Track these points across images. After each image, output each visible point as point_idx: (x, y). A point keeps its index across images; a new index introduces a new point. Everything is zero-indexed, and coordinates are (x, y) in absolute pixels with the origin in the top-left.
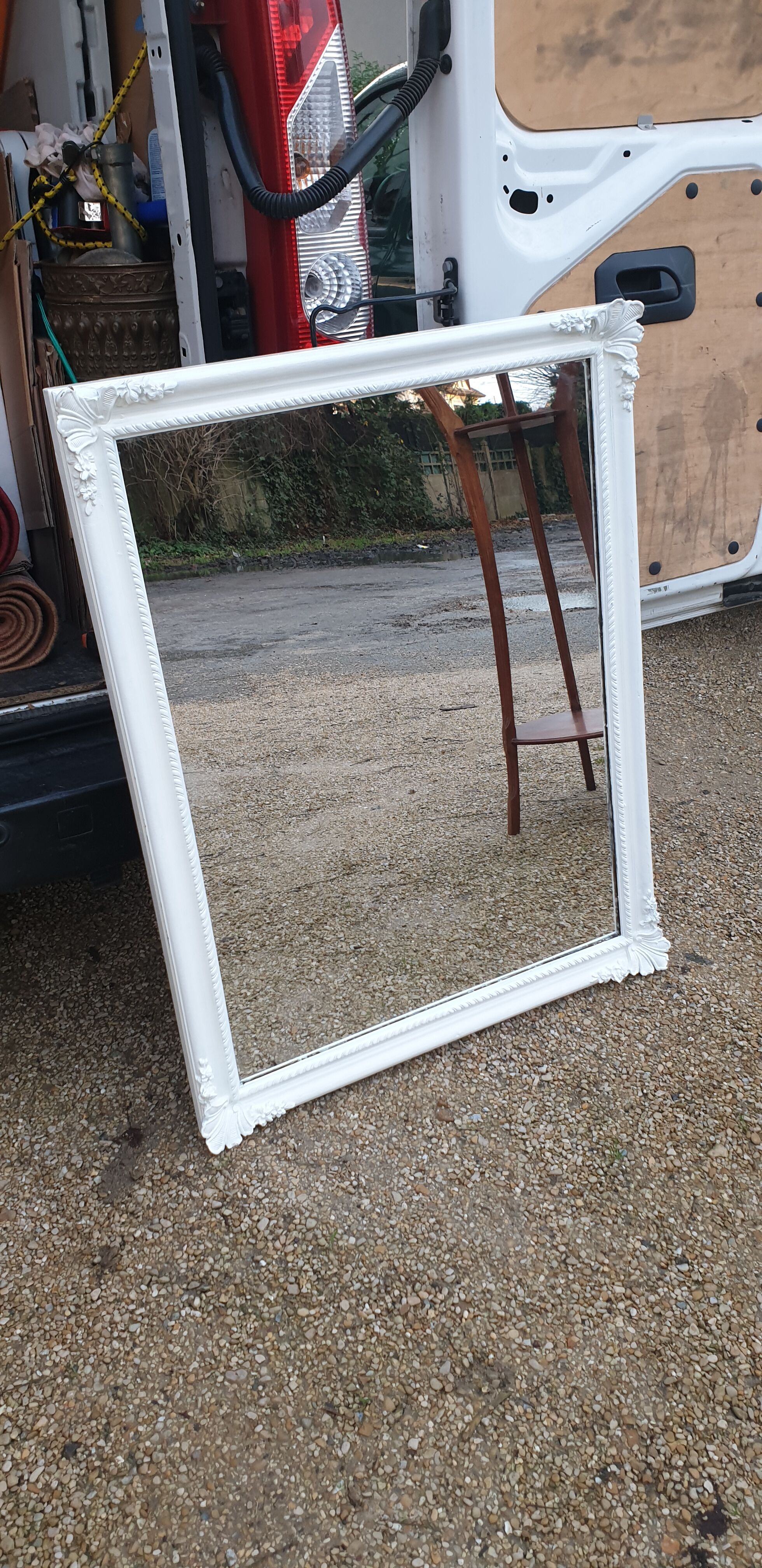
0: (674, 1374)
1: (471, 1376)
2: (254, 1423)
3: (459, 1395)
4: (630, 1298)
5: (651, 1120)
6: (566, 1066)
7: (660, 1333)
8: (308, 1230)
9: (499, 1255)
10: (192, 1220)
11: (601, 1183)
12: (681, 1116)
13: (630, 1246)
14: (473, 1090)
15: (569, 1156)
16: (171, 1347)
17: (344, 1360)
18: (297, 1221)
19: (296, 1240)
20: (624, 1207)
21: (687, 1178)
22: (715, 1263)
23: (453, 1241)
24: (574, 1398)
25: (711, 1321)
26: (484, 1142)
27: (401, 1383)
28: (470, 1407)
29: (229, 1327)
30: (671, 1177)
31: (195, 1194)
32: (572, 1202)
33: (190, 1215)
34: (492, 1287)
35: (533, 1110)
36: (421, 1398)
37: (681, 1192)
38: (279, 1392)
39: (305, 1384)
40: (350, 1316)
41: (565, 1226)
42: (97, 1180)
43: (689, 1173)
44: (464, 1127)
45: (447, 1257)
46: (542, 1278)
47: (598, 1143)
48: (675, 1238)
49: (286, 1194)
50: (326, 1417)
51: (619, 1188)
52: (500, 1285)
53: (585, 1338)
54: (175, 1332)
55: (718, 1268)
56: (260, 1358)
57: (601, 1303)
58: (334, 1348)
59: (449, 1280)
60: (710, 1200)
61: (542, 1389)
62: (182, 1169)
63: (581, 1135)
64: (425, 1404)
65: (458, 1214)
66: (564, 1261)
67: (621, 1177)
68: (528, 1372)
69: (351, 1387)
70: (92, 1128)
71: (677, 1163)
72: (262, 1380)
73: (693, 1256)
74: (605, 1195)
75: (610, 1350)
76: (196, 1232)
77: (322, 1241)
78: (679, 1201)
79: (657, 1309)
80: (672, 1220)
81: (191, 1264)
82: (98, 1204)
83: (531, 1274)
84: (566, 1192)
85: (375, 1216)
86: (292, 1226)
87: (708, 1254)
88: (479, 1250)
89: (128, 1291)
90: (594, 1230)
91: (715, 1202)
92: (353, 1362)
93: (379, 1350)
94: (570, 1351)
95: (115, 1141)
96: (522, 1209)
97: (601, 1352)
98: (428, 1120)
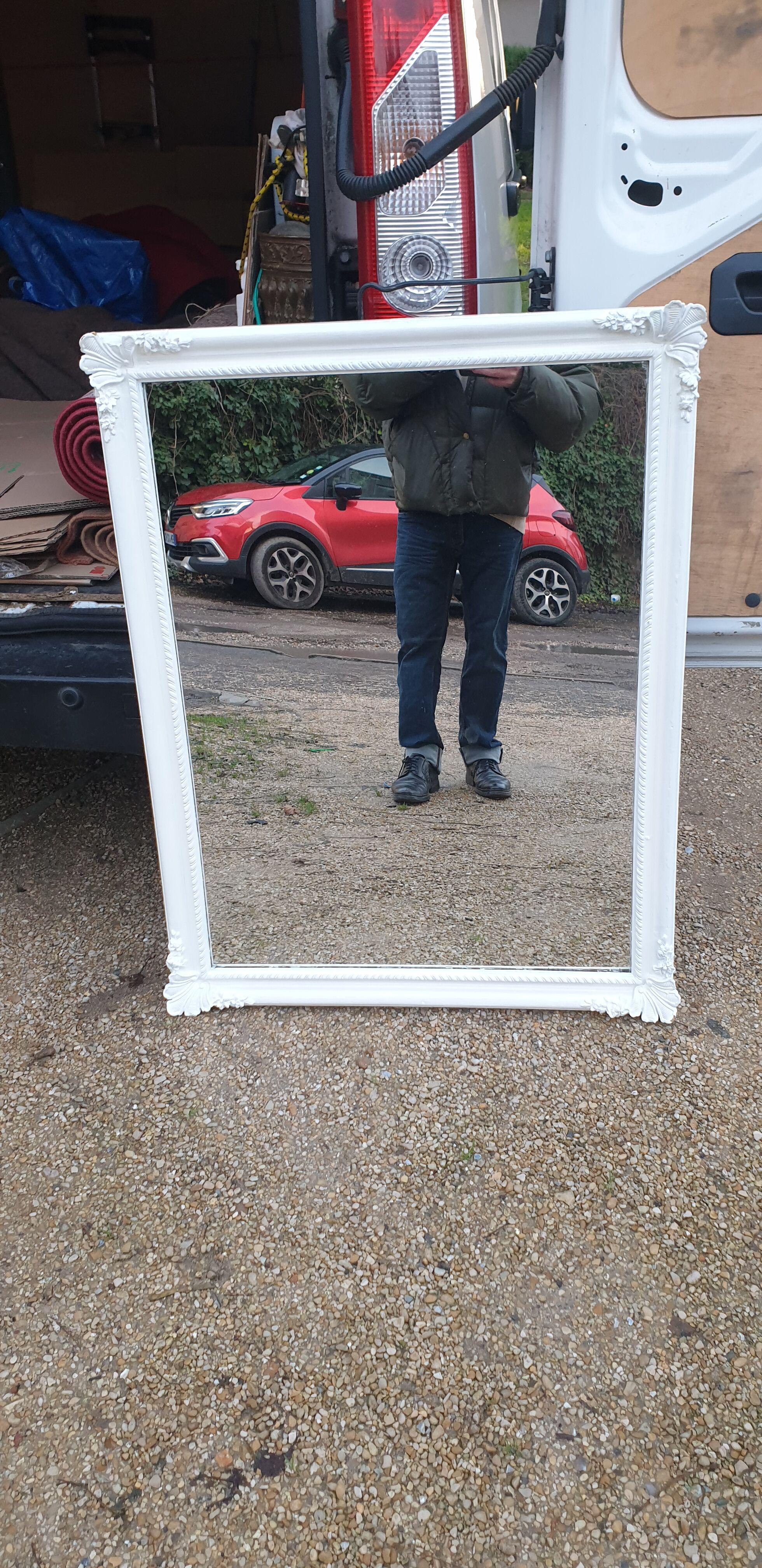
0: (350, 1344)
1: (200, 1260)
2: (33, 1210)
3: (177, 1268)
4: (372, 1271)
5: (531, 1143)
6: (499, 1068)
7: (369, 1310)
8: (186, 1099)
9: (303, 1186)
10: (119, 1055)
11: (435, 1172)
12: (559, 1151)
13: (413, 1233)
14: (404, 1053)
15: (430, 1138)
16: (30, 1132)
17: (125, 1201)
18: (183, 1089)
19: (171, 1103)
20: (437, 1200)
21: (515, 1204)
22: (471, 1283)
23: (278, 1158)
24: (257, 1318)
25: (420, 1324)
26: (374, 1096)
27: (148, 1238)
28: (177, 1280)
29: (76, 1138)
30: (502, 1197)
31: (137, 1038)
32: (399, 1176)
33: (121, 1050)
34: (275, 1206)
35: (435, 1090)
36: (151, 1255)
37: (499, 1213)
38: (66, 1198)
39: (87, 1203)
40: (156, 1173)
41: (375, 1191)
42: (86, 999)
43: (521, 1201)
44: (369, 1077)
45: (263, 1167)
46: (319, 1220)
47: (463, 1140)
48: (457, 1246)
49: (195, 1065)
50: (80, 1232)
51: (447, 1184)
52: (283, 1208)
53: (309, 1281)
54: (41, 1125)
55: (469, 1288)
56: (74, 1170)
57: (346, 1263)
58: (126, 1189)
59: (247, 1184)
60: (518, 1232)
61: (239, 1298)
62: (144, 1016)
63: (457, 1127)
64: (150, 1260)
65: (301, 1140)
66: (348, 1217)
67: (456, 1176)
68: (242, 1281)
69: (113, 1221)
70: (115, 963)
71: (518, 1189)
72: (63, 1184)
73: (458, 1268)
74: (430, 1184)
75: (318, 1300)
76: (113, 1065)
77: (187, 1112)
78: (490, 1219)
79: (385, 1291)
80: (467, 1231)
81: (91, 1085)
82: (71, 1016)
83: (314, 1212)
84: (401, 1165)
85: (240, 1112)
86: (177, 1091)
87: (473, 1272)
88: (292, 1174)
89: (38, 1083)
90: (395, 1206)
91: (522, 1236)
92: (130, 1205)
93: (155, 1207)
94: (288, 1283)
95: (122, 979)
96: (354, 1161)
97: (311, 1297)
98: (347, 1060)
